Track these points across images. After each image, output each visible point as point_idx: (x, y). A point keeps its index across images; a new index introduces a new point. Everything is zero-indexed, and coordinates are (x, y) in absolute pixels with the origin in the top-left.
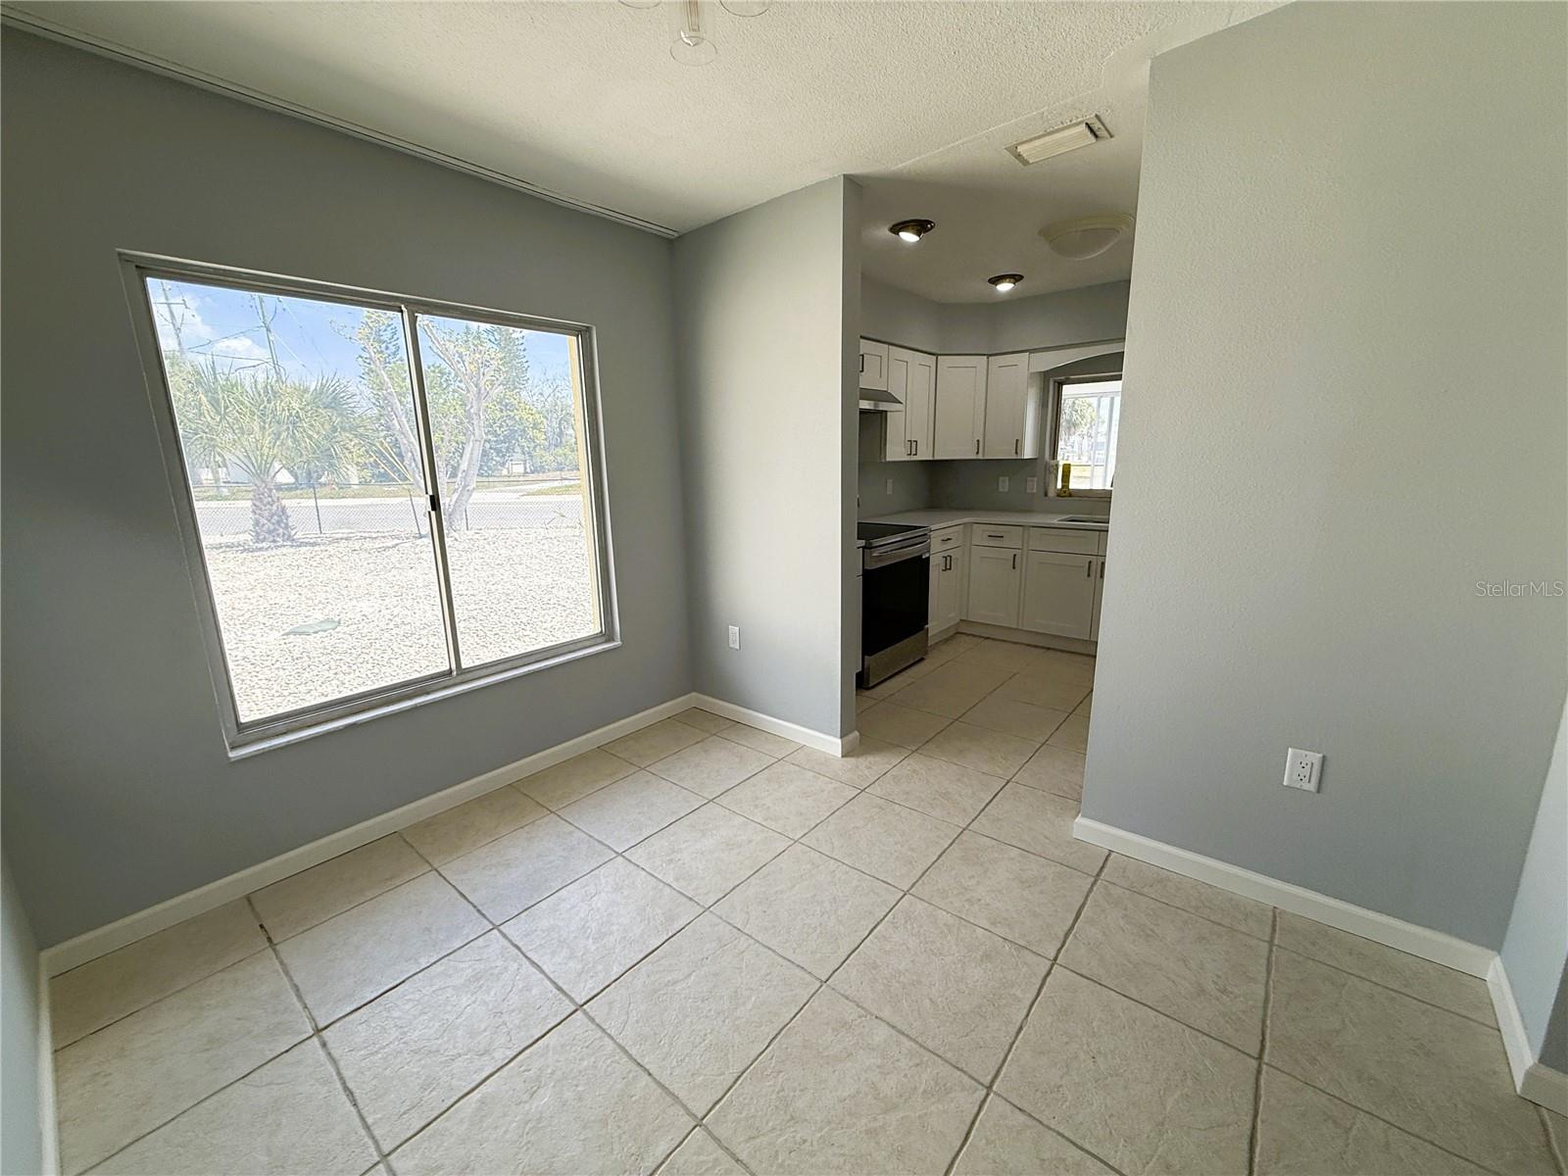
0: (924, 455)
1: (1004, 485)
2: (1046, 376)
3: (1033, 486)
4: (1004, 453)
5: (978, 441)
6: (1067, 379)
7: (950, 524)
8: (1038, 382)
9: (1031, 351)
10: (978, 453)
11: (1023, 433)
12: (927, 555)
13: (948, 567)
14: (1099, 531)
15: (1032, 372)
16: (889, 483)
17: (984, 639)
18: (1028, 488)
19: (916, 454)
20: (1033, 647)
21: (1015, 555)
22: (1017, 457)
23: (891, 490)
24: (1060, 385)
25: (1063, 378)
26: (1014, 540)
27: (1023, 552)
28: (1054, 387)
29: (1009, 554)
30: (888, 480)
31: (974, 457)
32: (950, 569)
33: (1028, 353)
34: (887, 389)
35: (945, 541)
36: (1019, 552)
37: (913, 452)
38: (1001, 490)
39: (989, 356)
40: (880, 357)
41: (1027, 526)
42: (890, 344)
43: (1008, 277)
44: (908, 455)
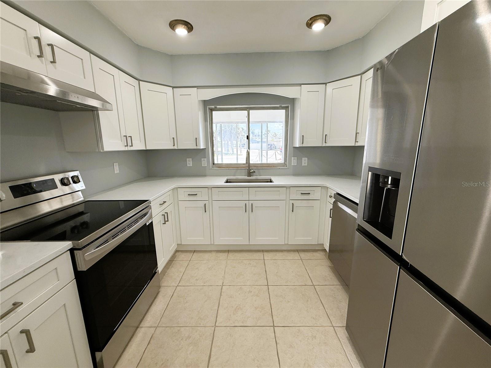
0: (138, 146)
1: (190, 163)
2: (205, 103)
3: (204, 163)
4: (190, 145)
5: (173, 138)
6: (216, 107)
8: (201, 107)
9: (198, 87)
10: (174, 145)
11: (199, 134)
12: (150, 222)
13: (166, 220)
14: (249, 187)
15: (199, 100)
16: (116, 166)
17: (193, 253)
18: (202, 164)
19: (132, 146)
20: (221, 252)
21: (205, 204)
22: (197, 147)
23: (118, 170)
24: (212, 110)
25: (213, 107)
26: (203, 195)
27: (209, 202)
28: (209, 111)
29: (202, 204)
30: (114, 164)
31: (172, 148)
32: (168, 221)
33: (196, 88)
34: (95, 91)
35: (162, 204)
36: (207, 202)
37: (130, 144)
38: (188, 166)
39: (173, 87)
40: (81, 60)
41: (210, 187)
42: (91, 52)
43: (183, 23)
44: (125, 146)
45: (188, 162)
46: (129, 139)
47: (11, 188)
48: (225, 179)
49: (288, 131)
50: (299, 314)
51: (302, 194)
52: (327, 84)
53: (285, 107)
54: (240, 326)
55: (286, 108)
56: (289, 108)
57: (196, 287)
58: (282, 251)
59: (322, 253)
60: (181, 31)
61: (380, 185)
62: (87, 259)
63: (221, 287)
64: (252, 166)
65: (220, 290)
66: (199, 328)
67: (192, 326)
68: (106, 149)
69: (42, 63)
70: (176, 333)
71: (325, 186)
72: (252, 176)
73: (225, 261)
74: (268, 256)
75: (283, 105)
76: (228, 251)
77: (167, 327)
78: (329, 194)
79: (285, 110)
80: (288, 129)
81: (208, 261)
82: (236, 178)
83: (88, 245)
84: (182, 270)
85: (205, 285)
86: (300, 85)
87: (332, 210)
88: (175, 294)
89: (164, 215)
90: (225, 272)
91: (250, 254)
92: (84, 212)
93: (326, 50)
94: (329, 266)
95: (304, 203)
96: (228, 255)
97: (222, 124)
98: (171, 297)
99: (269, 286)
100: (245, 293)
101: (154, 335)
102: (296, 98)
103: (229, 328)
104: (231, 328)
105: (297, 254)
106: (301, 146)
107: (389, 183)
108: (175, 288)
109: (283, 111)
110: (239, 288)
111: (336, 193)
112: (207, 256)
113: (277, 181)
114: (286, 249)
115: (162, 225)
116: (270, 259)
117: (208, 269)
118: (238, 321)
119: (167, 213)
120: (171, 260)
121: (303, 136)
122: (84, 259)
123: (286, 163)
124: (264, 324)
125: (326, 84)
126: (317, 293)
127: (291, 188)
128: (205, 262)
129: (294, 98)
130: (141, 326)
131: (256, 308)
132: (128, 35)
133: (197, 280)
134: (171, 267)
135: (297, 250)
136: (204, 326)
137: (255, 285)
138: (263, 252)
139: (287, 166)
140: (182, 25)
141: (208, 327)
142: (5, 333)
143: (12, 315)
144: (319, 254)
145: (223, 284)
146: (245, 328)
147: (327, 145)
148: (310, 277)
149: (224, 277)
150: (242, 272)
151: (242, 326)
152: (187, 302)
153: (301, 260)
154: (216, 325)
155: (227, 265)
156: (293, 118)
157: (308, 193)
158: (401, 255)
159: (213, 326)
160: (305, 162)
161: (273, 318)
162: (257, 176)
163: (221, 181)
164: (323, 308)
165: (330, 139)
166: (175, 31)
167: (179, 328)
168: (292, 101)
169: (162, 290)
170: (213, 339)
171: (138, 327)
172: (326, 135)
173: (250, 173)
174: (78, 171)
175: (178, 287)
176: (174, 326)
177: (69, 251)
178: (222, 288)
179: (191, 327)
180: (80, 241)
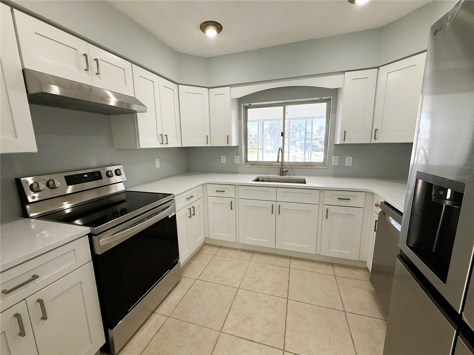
0: (174, 143)
1: (224, 160)
2: (240, 101)
3: (237, 160)
4: (223, 143)
5: (207, 136)
6: (250, 105)
7: (194, 186)
8: (235, 105)
9: (231, 86)
10: (207, 143)
11: (230, 132)
13: (192, 213)
14: (276, 187)
15: (232, 98)
16: (157, 161)
17: (219, 248)
18: (235, 162)
19: (167, 144)
20: (245, 252)
21: (231, 202)
22: (228, 145)
23: (159, 165)
24: (246, 108)
25: (247, 104)
26: (230, 193)
27: (235, 200)
28: (244, 109)
29: (228, 201)
30: (156, 159)
31: (206, 145)
32: (194, 215)
33: (229, 87)
34: (135, 96)
35: (188, 199)
36: (233, 200)
37: (165, 142)
38: (221, 163)
39: (209, 88)
40: (123, 70)
41: (237, 185)
42: (132, 62)
43: (213, 23)
44: (161, 144)
45: (222, 159)
46: (164, 138)
47: (66, 177)
48: (255, 177)
49: (329, 126)
50: (318, 344)
51: (339, 199)
52: (380, 68)
53: (326, 99)
54: (246, 339)
55: (328, 101)
56: (331, 100)
57: (214, 284)
58: (312, 261)
59: (363, 272)
60: (211, 32)
61: (433, 200)
62: (102, 244)
63: (237, 289)
64: (287, 164)
65: (235, 293)
66: (205, 329)
67: (200, 324)
68: (142, 146)
69: (89, 75)
70: (184, 328)
71: (371, 191)
72: (285, 175)
73: (248, 262)
74: (295, 264)
75: (323, 98)
76: (254, 252)
77: (177, 319)
78: (375, 202)
79: (326, 103)
80: (329, 125)
81: (231, 259)
82: (267, 176)
83: (105, 231)
84: (205, 264)
85: (222, 283)
86: (344, 72)
87: (377, 222)
88: (192, 287)
89: (190, 209)
90: (245, 274)
91: (275, 258)
92: (125, 200)
93: (379, 27)
94: (371, 291)
95: (343, 210)
96: (252, 256)
97: (264, 122)
98: (188, 290)
99: (288, 300)
100: (261, 302)
101: (165, 325)
102: (339, 88)
103: (234, 337)
104: (237, 338)
105: (330, 268)
106: (343, 143)
107: (448, 196)
108: (194, 281)
109: (325, 104)
110: (256, 295)
111: (383, 201)
112: (231, 253)
113: (311, 182)
114: (318, 260)
115: (188, 218)
116: (297, 268)
117: (229, 268)
118: (245, 332)
119: (194, 207)
120: (198, 252)
121: (345, 131)
122: (99, 244)
123: (325, 162)
124: (273, 345)
125: (378, 68)
126: (348, 323)
127: (325, 191)
128: (228, 259)
129: (338, 88)
130: (156, 311)
131: (268, 323)
132: (168, 44)
133: (216, 277)
134: (196, 259)
135: (332, 263)
136: (210, 327)
137: (273, 295)
138: (290, 259)
139: (326, 166)
140: (211, 26)
141: (213, 329)
142: (24, 299)
143: (31, 285)
144: (359, 272)
145: (240, 286)
146: (251, 342)
147: (377, 142)
148: (341, 299)
149: (243, 279)
150: (262, 278)
151: (248, 340)
152: (201, 298)
153: (334, 277)
154: (222, 331)
155: (249, 267)
156: (335, 111)
157: (348, 198)
158: (459, 313)
159: (218, 331)
160: (349, 161)
161: (286, 340)
162: (290, 175)
163: (249, 179)
164: (353, 345)
165: (382, 134)
166: (205, 33)
167: (187, 324)
168: (336, 92)
169: (183, 281)
170: (216, 344)
171: (153, 312)
172: (376, 130)
173: (283, 172)
174: (122, 165)
175: (197, 280)
176: (183, 319)
177: (87, 236)
178: (237, 291)
179: (198, 325)
180: (96, 228)
